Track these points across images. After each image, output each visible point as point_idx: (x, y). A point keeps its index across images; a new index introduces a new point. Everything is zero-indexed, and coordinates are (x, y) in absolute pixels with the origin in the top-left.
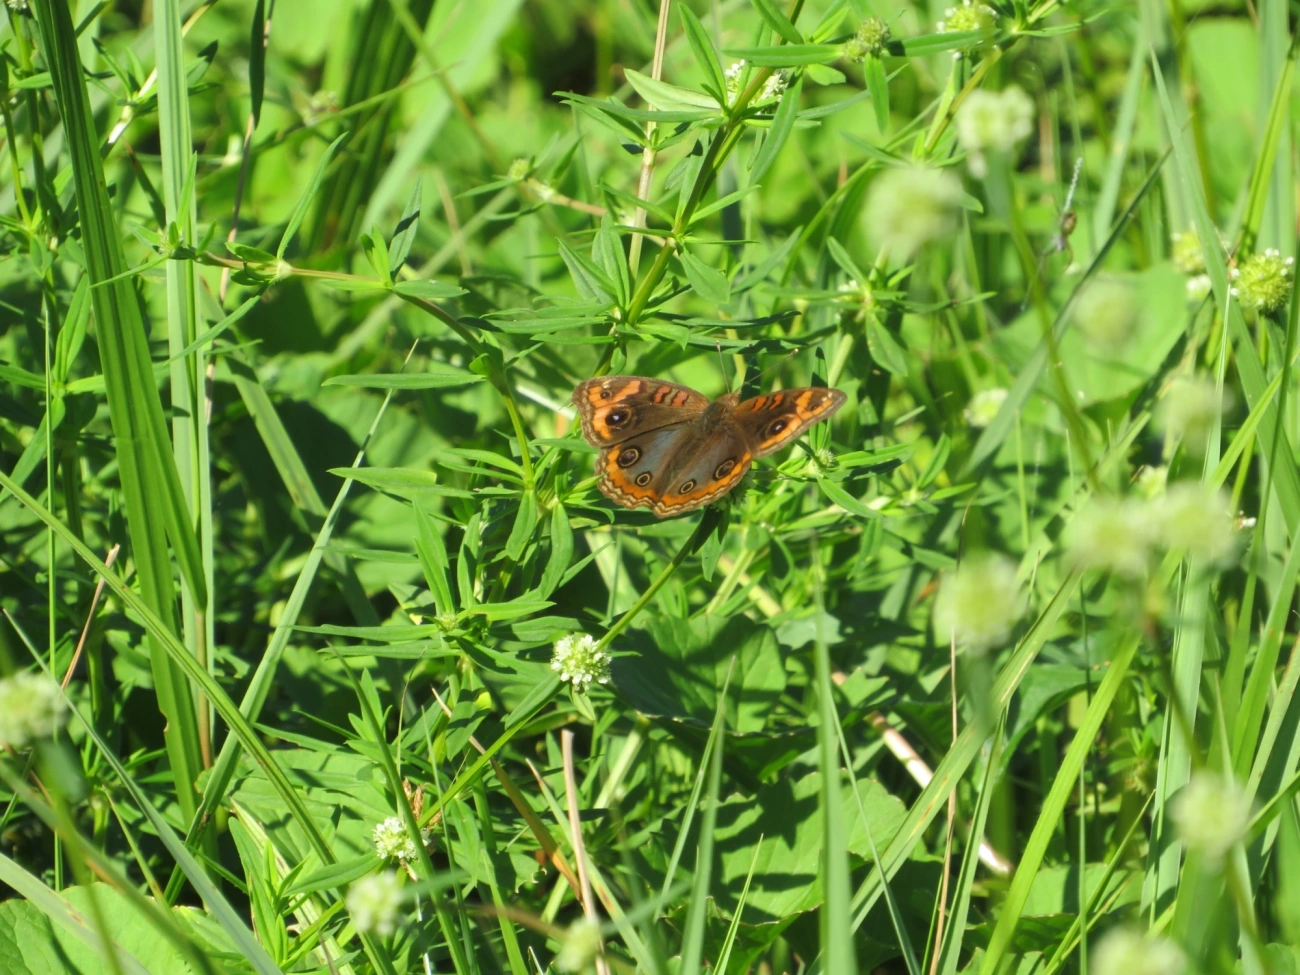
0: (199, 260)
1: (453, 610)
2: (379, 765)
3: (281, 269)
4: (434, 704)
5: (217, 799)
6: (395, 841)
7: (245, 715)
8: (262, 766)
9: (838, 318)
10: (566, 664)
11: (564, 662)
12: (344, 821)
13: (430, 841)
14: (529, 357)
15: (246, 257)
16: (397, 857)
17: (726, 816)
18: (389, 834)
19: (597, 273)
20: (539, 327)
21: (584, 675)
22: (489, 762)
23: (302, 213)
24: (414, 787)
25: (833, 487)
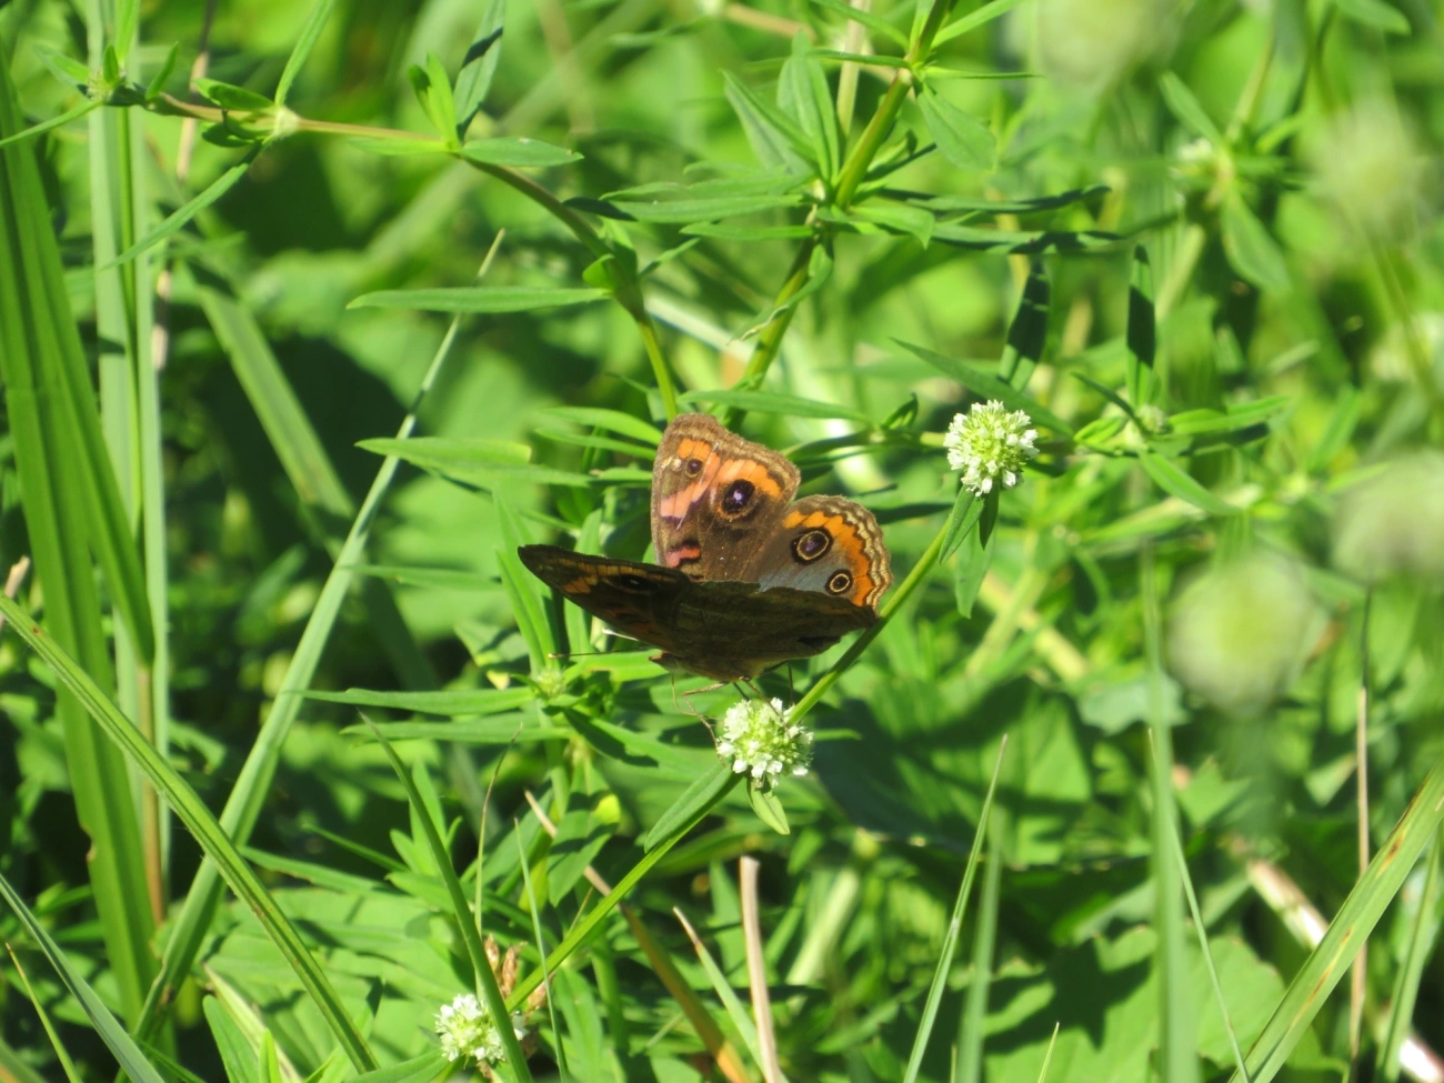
0: (152, 106)
1: (557, 665)
2: (441, 913)
3: (281, 121)
4: (528, 817)
5: (184, 967)
6: (471, 1032)
7: (230, 833)
8: (259, 915)
9: (1178, 201)
10: (741, 746)
11: (738, 743)
12: (386, 1004)
13: (527, 1032)
14: (680, 259)
15: (227, 101)
16: (474, 1059)
17: (1001, 994)
18: (462, 1021)
19: (787, 126)
20: (695, 212)
21: (769, 762)
22: (617, 909)
23: (315, 32)
24: (502, 951)
25: (1168, 467)
